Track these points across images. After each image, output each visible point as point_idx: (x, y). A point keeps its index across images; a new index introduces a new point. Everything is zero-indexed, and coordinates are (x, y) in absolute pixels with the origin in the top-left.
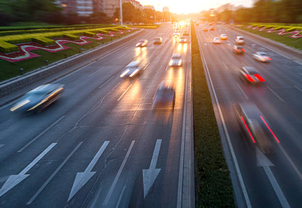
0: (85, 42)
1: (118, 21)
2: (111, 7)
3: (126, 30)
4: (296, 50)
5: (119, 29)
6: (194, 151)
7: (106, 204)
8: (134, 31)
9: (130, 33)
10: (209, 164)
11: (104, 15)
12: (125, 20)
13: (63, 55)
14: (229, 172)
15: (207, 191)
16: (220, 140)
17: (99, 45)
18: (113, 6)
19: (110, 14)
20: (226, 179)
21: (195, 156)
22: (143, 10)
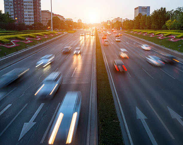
0: (29, 41)
1: (50, 28)
2: (46, 20)
3: (55, 34)
4: (162, 47)
5: (51, 33)
6: (98, 109)
7: (42, 143)
8: (60, 34)
9: (57, 36)
10: (107, 118)
11: (41, 24)
12: (54, 28)
13: (16, 49)
14: (119, 122)
15: (105, 134)
16: (113, 102)
17: (38, 43)
18: (47, 19)
19: (45, 24)
20: (117, 127)
21: (98, 113)
22: (66, 21)
